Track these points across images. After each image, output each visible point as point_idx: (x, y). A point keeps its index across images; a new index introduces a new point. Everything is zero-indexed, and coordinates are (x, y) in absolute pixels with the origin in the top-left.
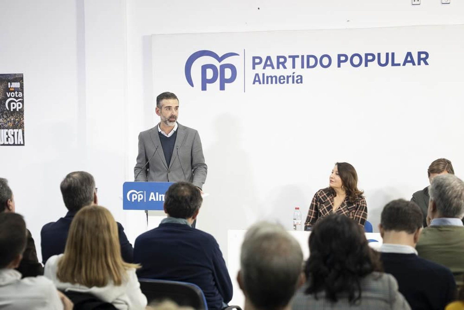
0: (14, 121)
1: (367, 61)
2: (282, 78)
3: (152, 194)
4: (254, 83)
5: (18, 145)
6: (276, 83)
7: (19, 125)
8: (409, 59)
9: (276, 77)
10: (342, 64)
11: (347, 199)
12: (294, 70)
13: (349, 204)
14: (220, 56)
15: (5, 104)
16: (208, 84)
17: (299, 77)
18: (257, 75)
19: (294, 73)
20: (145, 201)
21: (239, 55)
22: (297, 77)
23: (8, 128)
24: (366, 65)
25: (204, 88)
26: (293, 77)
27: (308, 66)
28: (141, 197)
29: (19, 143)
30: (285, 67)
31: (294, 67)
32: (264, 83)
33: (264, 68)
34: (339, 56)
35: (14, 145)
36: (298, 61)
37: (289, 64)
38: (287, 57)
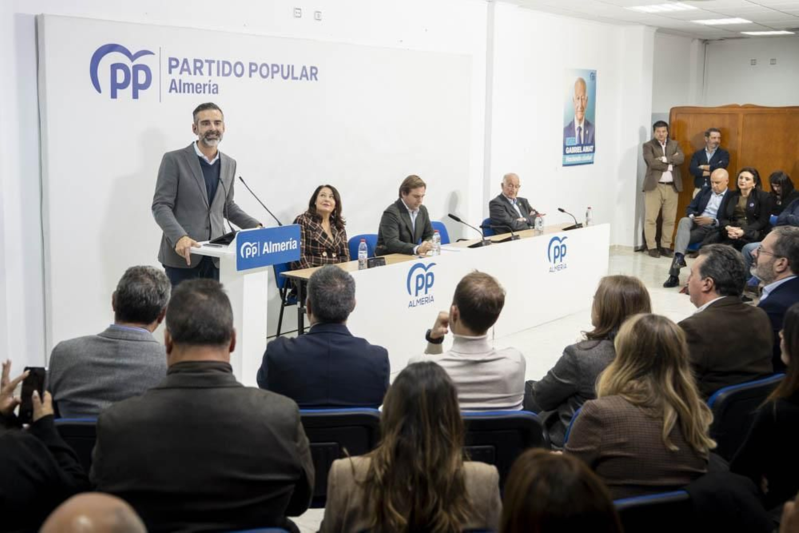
1: (273, 72)
2: (199, 86)
4: (170, 91)
6: (193, 92)
8: (304, 75)
9: (192, 84)
10: (253, 74)
12: (210, 78)
14: (133, 54)
16: (118, 90)
17: (215, 87)
18: (173, 81)
19: (210, 81)
20: (259, 255)
21: (154, 54)
24: (273, 77)
25: (114, 95)
26: (210, 85)
27: (224, 75)
30: (202, 74)
31: (210, 74)
32: (180, 92)
33: (181, 73)
34: (251, 64)
36: (214, 66)
37: (205, 69)
38: (204, 61)
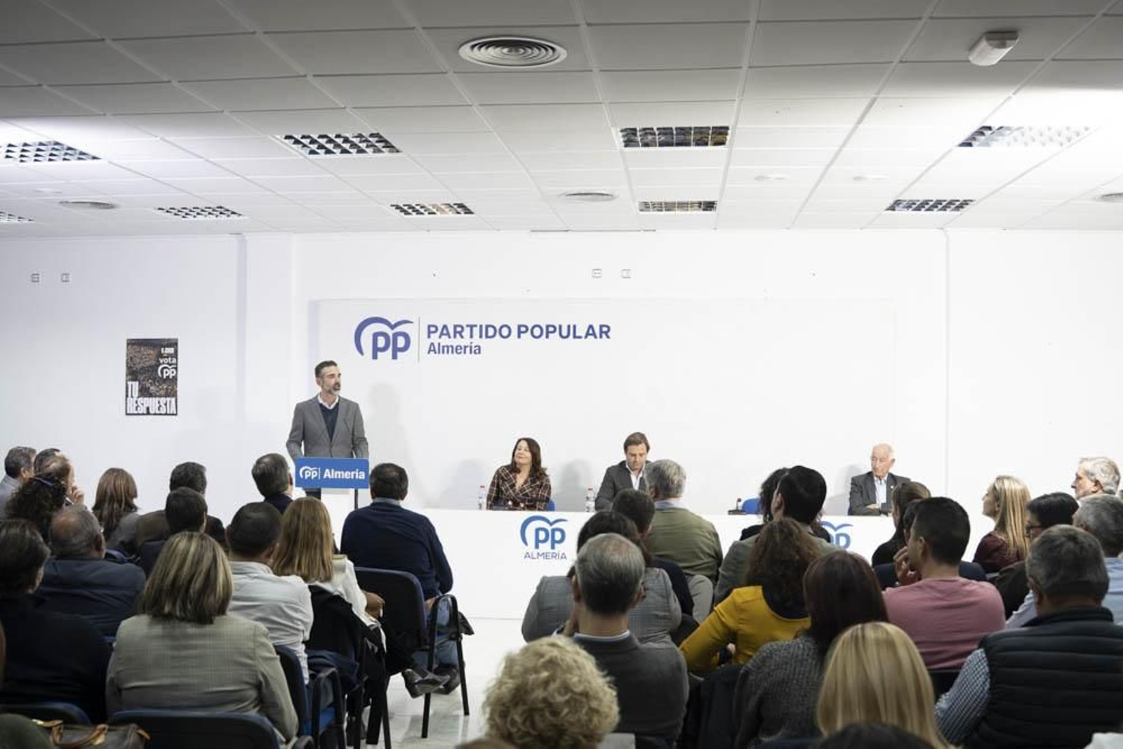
0: (167, 389)
1: (548, 332)
2: (459, 348)
3: (327, 471)
4: (429, 352)
5: (170, 415)
6: (452, 352)
7: (172, 393)
8: (590, 331)
9: (452, 347)
10: (522, 335)
11: (530, 475)
12: (471, 340)
13: (533, 482)
14: (393, 323)
15: (157, 371)
16: (379, 353)
17: (477, 348)
18: (432, 344)
19: (471, 343)
20: (319, 478)
21: (412, 323)
22: (475, 347)
23: (160, 396)
24: (547, 337)
25: (375, 357)
26: (471, 347)
27: (487, 336)
28: (314, 474)
29: (171, 412)
30: (462, 337)
31: (471, 336)
32: (439, 352)
33: (440, 337)
34: (519, 327)
35: (166, 414)
36: (476, 330)
37: (467, 332)
38: (464, 326)
